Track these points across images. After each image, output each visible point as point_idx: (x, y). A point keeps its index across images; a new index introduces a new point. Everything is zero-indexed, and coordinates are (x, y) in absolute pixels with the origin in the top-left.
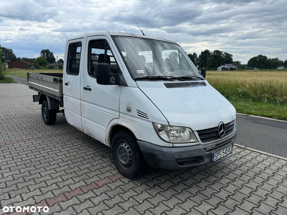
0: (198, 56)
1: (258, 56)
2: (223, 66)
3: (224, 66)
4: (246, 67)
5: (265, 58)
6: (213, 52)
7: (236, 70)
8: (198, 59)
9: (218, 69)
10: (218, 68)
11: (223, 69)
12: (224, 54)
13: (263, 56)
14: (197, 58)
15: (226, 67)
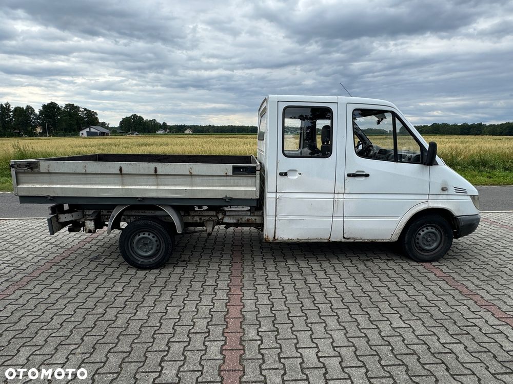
0: (37, 112)
1: (131, 116)
2: (88, 130)
3: (90, 129)
4: (118, 131)
5: (141, 118)
6: (64, 106)
7: (109, 135)
8: (38, 118)
9: (81, 135)
10: (81, 133)
11: (90, 134)
12: (83, 111)
13: (137, 116)
14: (35, 115)
15: (92, 130)
